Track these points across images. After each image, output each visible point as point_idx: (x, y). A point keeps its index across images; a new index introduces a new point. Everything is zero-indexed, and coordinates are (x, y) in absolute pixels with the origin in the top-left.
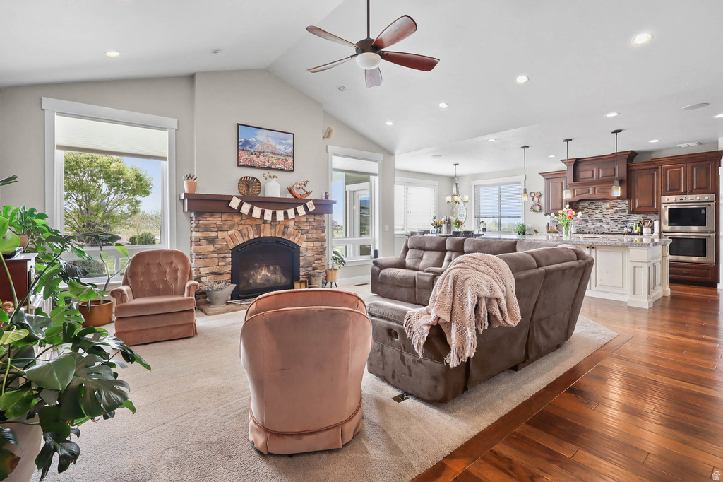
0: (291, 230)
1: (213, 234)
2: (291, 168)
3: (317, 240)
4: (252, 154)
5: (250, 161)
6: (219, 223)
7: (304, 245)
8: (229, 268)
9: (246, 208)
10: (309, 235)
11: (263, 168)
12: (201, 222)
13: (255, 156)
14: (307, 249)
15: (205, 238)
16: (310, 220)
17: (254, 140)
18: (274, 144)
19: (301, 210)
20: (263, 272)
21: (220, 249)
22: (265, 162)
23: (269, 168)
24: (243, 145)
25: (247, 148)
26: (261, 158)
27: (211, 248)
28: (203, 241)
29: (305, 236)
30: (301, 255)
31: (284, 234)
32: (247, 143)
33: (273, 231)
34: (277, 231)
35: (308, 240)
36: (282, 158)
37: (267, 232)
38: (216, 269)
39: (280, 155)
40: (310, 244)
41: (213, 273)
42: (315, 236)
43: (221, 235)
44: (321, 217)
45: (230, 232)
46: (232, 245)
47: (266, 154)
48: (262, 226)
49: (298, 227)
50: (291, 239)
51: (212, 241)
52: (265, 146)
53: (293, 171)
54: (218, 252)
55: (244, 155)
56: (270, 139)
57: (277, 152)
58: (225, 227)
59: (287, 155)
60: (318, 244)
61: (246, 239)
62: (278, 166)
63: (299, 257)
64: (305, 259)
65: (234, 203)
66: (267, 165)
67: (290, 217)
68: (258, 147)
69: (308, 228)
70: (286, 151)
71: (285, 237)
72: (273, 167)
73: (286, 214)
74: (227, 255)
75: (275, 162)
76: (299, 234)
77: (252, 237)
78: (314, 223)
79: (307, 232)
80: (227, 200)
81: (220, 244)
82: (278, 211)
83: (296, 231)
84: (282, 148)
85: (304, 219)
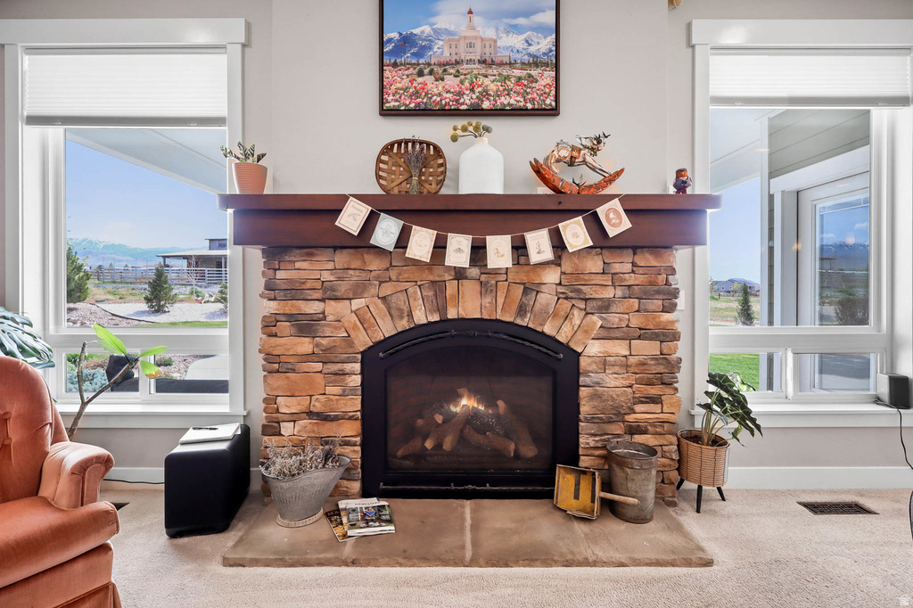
0: (546, 298)
1: (314, 308)
2: (550, 101)
3: (644, 334)
4: (421, 74)
5: (417, 94)
6: (326, 276)
7: (592, 350)
8: (354, 405)
9: (387, 232)
10: (614, 319)
11: (456, 112)
12: (280, 275)
13: (429, 79)
14: (604, 364)
15: (290, 317)
16: (617, 268)
17: (427, 29)
18: (490, 33)
19: (576, 233)
21: (327, 350)
22: (460, 94)
23: (476, 111)
24: (394, 52)
25: (407, 57)
26: (451, 81)
27: (305, 345)
28: (285, 327)
29: (597, 321)
30: (582, 379)
31: (522, 310)
32: (406, 41)
33: (487, 300)
34: (501, 301)
35: (607, 333)
36: (517, 73)
37: (469, 305)
38: (317, 406)
39: (511, 64)
40: (620, 348)
41: (310, 414)
42: (636, 321)
43: (332, 308)
44: (657, 256)
45: (357, 303)
46: (363, 341)
47: (464, 68)
48: (451, 288)
49: (572, 291)
50: (548, 329)
51: (306, 326)
52: (462, 46)
53: (553, 112)
54: (325, 355)
55: (397, 79)
56: (476, 19)
57: (503, 55)
58: (343, 288)
59: (536, 63)
60: (648, 348)
61: (403, 324)
62: (504, 100)
63: (578, 386)
64: (595, 396)
65: (351, 219)
66: (467, 100)
67: (535, 258)
68: (441, 51)
69: (609, 293)
70: (532, 49)
71: (526, 321)
72: (486, 105)
73: (519, 246)
74: (348, 367)
75: (492, 87)
76: (577, 317)
77: (421, 316)
78: (631, 279)
79: (605, 306)
80: (331, 208)
81: (330, 336)
82: (489, 239)
83: (567, 305)
84: (517, 41)
85: (593, 264)
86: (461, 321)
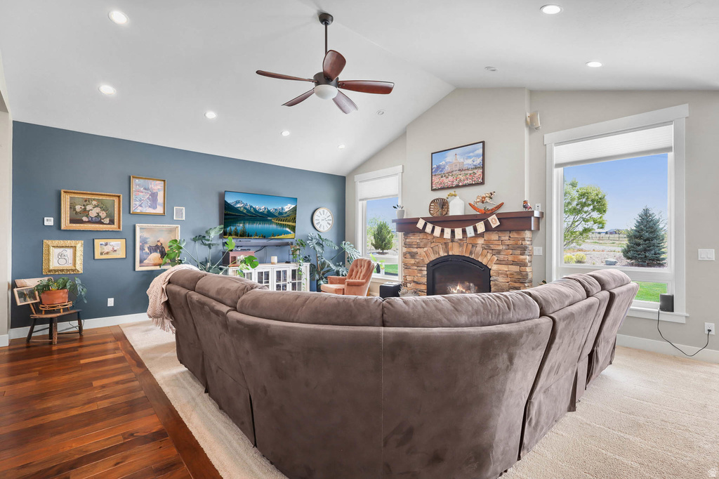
0: (479, 249)
1: (415, 250)
2: (480, 180)
3: (514, 263)
4: (442, 177)
5: (441, 184)
6: (418, 241)
7: (494, 267)
8: (425, 280)
9: (429, 228)
10: (501, 257)
11: (452, 188)
12: (407, 240)
13: (444, 178)
14: (498, 274)
15: (410, 253)
16: (503, 238)
17: (444, 162)
18: (462, 160)
19: (481, 226)
20: (458, 288)
21: (418, 263)
22: (453, 182)
23: (458, 186)
24: (435, 171)
25: (438, 172)
26: (450, 178)
27: (412, 261)
28: (408, 255)
29: (495, 258)
30: (491, 279)
31: (471, 253)
32: (438, 167)
33: (461, 250)
34: (465, 249)
35: (499, 262)
36: (470, 172)
37: (456, 251)
38: (415, 280)
39: (468, 169)
40: (504, 268)
41: (414, 282)
42: (510, 258)
43: (419, 250)
44: (518, 234)
45: (425, 249)
46: (427, 261)
47: (454, 173)
48: (450, 244)
49: (487, 247)
50: (480, 260)
51: (413, 255)
52: (453, 166)
53: (482, 183)
54: (417, 265)
55: (436, 179)
56: (457, 156)
57: (465, 167)
58: (422, 244)
59: (476, 168)
60: (515, 269)
61: (437, 256)
62: (466, 182)
63: (490, 281)
64: (495, 285)
65: (420, 225)
66: (455, 183)
67: (469, 235)
68: (448, 169)
69: (500, 248)
70: (475, 163)
71: (473, 257)
72: (460, 184)
73: (464, 232)
74: (423, 268)
75: (462, 178)
76: (489, 256)
77: (442, 254)
78: (508, 243)
79: (499, 252)
80: (416, 221)
81: (419, 258)
82: (456, 229)
83: (485, 251)
84: (469, 161)
85: (494, 237)
86: (453, 256)
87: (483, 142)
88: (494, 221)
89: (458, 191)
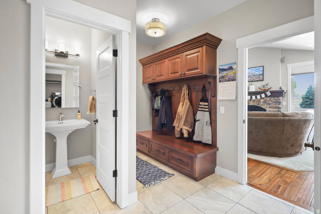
0: (261, 103)
2: (262, 79)
3: (276, 108)
7: (268, 109)
10: (271, 106)
14: (269, 111)
16: (271, 99)
18: (254, 72)
19: (263, 96)
23: (252, 81)
29: (268, 106)
31: (258, 104)
34: (256, 103)
35: (270, 107)
37: (251, 103)
39: (257, 75)
40: (272, 109)
42: (274, 106)
44: (278, 98)
47: (251, 77)
49: (265, 102)
50: (262, 107)
52: (250, 74)
53: (263, 80)
57: (256, 74)
59: (260, 75)
62: (256, 80)
66: (251, 80)
67: (258, 98)
69: (270, 102)
70: (260, 73)
71: (259, 106)
72: (254, 80)
73: (256, 97)
75: (254, 78)
76: (266, 105)
78: (274, 101)
79: (270, 104)
83: (264, 104)
84: (258, 73)
85: (268, 99)
87: (263, 66)
88: (269, 94)
89: (252, 83)
